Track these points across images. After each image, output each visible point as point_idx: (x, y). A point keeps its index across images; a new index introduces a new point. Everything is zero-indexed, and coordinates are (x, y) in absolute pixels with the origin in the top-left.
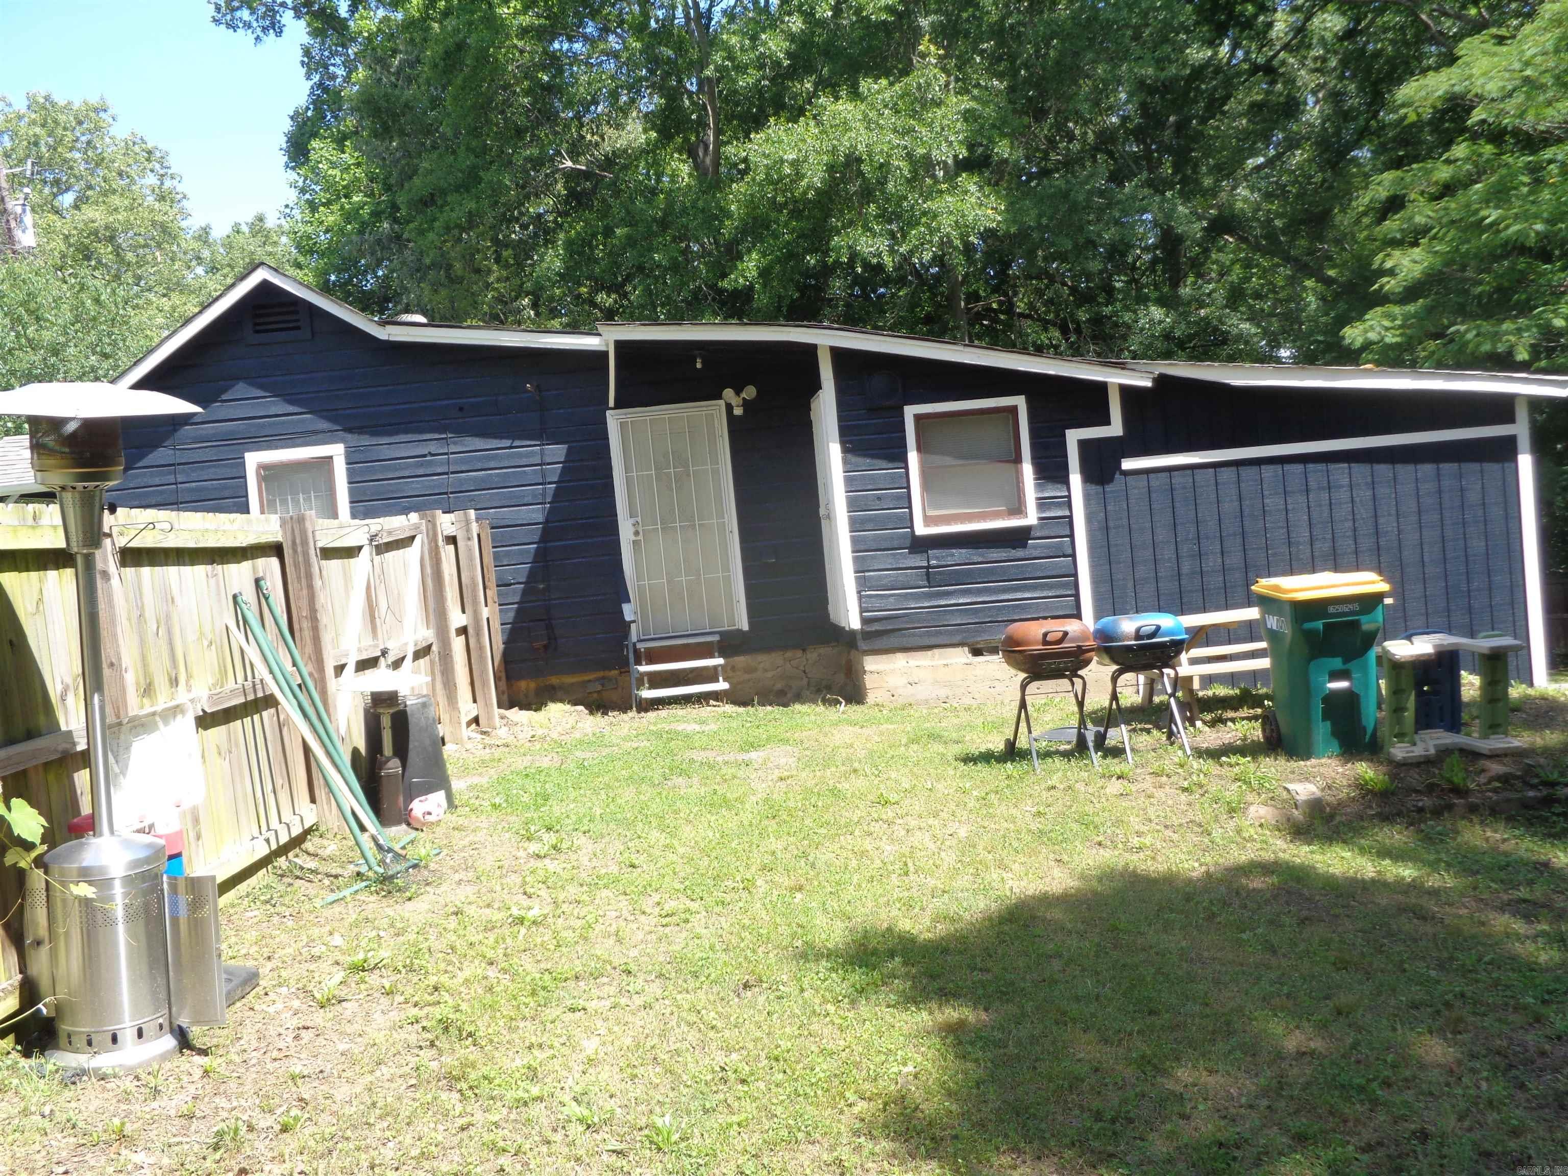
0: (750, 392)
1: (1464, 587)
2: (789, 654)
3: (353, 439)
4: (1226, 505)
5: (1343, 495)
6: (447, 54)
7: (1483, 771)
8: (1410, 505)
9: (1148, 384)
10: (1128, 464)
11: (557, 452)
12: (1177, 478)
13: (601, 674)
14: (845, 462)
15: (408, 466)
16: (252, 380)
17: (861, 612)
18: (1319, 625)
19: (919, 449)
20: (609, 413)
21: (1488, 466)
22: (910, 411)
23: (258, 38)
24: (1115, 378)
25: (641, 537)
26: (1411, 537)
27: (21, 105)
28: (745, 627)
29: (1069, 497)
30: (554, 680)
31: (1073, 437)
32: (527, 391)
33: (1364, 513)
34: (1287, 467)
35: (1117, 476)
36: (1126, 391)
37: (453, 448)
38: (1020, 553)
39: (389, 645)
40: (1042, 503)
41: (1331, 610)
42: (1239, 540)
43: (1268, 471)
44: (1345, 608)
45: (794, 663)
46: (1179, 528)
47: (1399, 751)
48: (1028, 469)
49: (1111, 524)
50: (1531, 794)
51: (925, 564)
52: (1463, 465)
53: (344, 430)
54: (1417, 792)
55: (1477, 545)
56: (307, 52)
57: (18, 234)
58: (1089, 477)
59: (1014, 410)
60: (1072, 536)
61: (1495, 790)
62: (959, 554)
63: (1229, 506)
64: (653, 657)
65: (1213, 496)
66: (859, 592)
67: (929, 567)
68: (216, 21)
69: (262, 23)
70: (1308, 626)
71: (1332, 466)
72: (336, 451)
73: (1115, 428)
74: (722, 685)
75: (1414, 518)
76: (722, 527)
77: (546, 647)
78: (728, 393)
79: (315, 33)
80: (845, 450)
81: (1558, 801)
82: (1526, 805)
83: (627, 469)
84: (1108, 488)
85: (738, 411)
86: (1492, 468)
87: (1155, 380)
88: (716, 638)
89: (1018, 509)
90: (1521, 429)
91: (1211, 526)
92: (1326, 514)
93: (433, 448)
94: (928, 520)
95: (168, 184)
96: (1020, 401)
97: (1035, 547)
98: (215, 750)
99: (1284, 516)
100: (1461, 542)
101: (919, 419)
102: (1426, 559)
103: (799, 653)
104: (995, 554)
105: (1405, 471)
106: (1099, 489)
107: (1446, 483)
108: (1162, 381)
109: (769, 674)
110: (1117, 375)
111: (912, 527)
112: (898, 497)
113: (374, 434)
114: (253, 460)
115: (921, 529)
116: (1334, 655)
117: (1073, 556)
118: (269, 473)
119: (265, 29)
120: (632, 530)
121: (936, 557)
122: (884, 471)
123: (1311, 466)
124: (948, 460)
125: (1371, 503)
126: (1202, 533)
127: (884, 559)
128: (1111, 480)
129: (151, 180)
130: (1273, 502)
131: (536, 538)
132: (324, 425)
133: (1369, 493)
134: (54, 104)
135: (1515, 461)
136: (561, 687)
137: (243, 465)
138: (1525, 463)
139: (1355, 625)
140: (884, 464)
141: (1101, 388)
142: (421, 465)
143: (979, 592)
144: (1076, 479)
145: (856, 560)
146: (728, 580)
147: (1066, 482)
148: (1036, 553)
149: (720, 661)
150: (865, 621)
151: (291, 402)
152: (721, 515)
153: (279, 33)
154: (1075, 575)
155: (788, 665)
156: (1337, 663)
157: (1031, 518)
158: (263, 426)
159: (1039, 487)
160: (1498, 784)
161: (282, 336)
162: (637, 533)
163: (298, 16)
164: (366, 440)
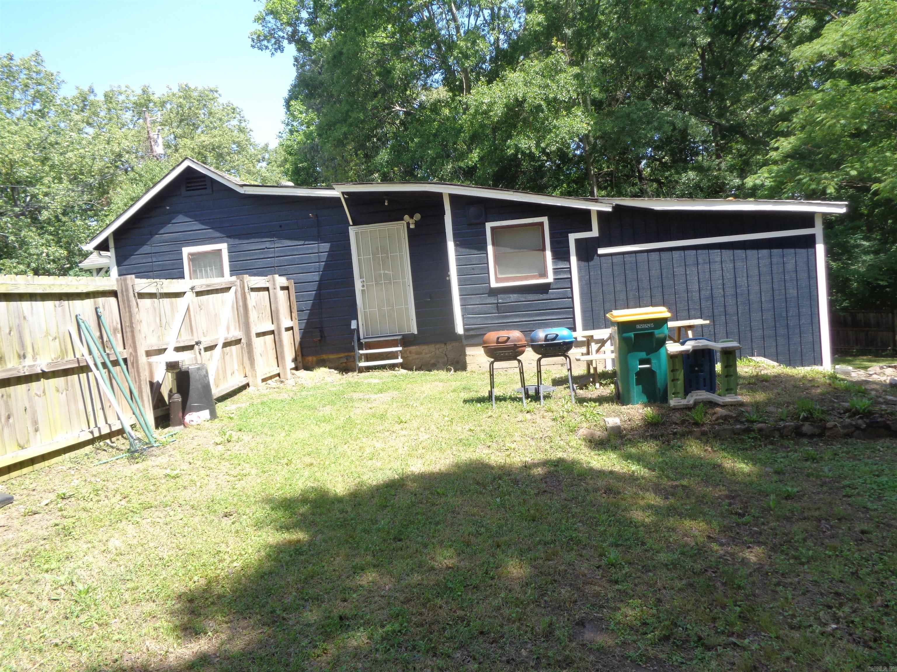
0: (418, 217)
1: (784, 314)
2: (438, 346)
3: (232, 241)
4: (653, 272)
5: (717, 266)
6: (335, 57)
7: (715, 413)
8: (754, 272)
9: (610, 209)
10: (601, 251)
11: (326, 247)
12: (627, 258)
13: (346, 354)
14: (456, 251)
15: (256, 254)
16: (186, 214)
17: (464, 325)
18: (632, 335)
19: (493, 244)
20: (350, 228)
21: (798, 251)
22: (489, 226)
23: (273, 54)
24: (594, 207)
25: (365, 288)
26: (755, 288)
27: (175, 90)
28: (416, 333)
29: (570, 268)
30: (324, 357)
31: (572, 237)
32: (310, 217)
33: (729, 275)
34: (687, 252)
35: (595, 257)
36: (600, 214)
37: (276, 245)
38: (545, 296)
39: (202, 339)
40: (556, 271)
41: (638, 327)
42: (660, 289)
43: (676, 254)
44: (646, 326)
45: (441, 350)
46: (628, 283)
47: (673, 402)
48: (549, 254)
49: (592, 281)
50: (738, 426)
51: (496, 302)
52: (785, 250)
53: (227, 237)
54: (676, 424)
55: (792, 292)
56: (296, 59)
57: (155, 148)
58: (580, 258)
59: (541, 224)
60: (571, 288)
61: (719, 424)
62: (514, 297)
63: (655, 273)
64: (369, 346)
65: (647, 267)
66: (463, 316)
67: (498, 303)
68: (253, 46)
69: (275, 46)
70: (626, 335)
71: (711, 251)
72: (223, 247)
73: (595, 233)
74: (400, 360)
75: (757, 278)
76: (404, 284)
77: (320, 341)
78: (406, 217)
79: (299, 50)
80: (456, 245)
81: (753, 431)
82: (734, 432)
83: (359, 255)
84: (591, 263)
85: (412, 226)
86: (802, 252)
87: (613, 208)
88: (399, 337)
89: (544, 275)
90: (818, 230)
91: (645, 284)
92: (707, 276)
93: (268, 245)
94: (498, 280)
95: (243, 124)
96: (545, 220)
97: (553, 293)
98: (54, 389)
99: (684, 278)
100: (783, 291)
101: (493, 229)
102: (763, 300)
103: (443, 345)
104: (531, 297)
105: (752, 253)
106: (586, 264)
107: (774, 260)
108: (617, 208)
109: (428, 356)
110: (595, 206)
111: (489, 283)
112: (482, 268)
113: (240, 239)
114: (186, 251)
115: (494, 284)
116: (641, 351)
117: (572, 298)
118: (193, 257)
119: (276, 50)
120: (361, 284)
121: (501, 299)
122: (475, 255)
123: (700, 251)
124: (508, 250)
125: (732, 271)
126: (640, 287)
127: (476, 299)
128: (592, 259)
129: (235, 122)
130: (679, 270)
131: (315, 288)
132: (218, 234)
133: (731, 265)
134: (189, 88)
135: (814, 247)
136: (329, 361)
137: (181, 253)
138: (820, 249)
139: (652, 334)
140: (476, 252)
141: (587, 212)
142: (262, 253)
143: (524, 316)
144: (573, 259)
145: (461, 299)
146: (407, 309)
147: (568, 260)
148: (552, 297)
149: (400, 349)
150: (466, 330)
151: (203, 224)
152: (403, 277)
153: (282, 51)
154: (573, 308)
155: (437, 352)
156: (643, 355)
157: (550, 279)
158: (190, 235)
159: (554, 263)
160: (721, 421)
161: (197, 192)
162: (363, 286)
163: (290, 43)
164: (237, 241)
